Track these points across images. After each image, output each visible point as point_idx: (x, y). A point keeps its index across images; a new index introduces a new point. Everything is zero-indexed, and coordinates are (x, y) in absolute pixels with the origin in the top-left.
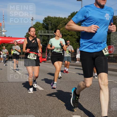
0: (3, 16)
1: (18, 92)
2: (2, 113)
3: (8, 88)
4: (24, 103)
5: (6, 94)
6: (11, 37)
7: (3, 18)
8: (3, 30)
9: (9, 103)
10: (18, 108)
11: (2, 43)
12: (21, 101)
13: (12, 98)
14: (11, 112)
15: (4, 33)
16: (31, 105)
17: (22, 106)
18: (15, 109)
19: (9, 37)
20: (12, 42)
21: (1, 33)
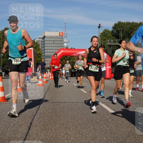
0: (65, 23)
1: (84, 114)
2: (67, 139)
3: (72, 109)
4: (92, 128)
5: (70, 116)
6: (74, 48)
7: (65, 26)
8: (65, 40)
9: (74, 127)
10: (84, 134)
11: (64, 55)
12: (88, 126)
13: (77, 121)
14: (77, 138)
15: (65, 44)
16: (100, 131)
17: (90, 132)
18: (81, 135)
19: (72, 48)
20: (75, 55)
21: (63, 44)
